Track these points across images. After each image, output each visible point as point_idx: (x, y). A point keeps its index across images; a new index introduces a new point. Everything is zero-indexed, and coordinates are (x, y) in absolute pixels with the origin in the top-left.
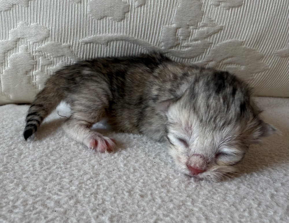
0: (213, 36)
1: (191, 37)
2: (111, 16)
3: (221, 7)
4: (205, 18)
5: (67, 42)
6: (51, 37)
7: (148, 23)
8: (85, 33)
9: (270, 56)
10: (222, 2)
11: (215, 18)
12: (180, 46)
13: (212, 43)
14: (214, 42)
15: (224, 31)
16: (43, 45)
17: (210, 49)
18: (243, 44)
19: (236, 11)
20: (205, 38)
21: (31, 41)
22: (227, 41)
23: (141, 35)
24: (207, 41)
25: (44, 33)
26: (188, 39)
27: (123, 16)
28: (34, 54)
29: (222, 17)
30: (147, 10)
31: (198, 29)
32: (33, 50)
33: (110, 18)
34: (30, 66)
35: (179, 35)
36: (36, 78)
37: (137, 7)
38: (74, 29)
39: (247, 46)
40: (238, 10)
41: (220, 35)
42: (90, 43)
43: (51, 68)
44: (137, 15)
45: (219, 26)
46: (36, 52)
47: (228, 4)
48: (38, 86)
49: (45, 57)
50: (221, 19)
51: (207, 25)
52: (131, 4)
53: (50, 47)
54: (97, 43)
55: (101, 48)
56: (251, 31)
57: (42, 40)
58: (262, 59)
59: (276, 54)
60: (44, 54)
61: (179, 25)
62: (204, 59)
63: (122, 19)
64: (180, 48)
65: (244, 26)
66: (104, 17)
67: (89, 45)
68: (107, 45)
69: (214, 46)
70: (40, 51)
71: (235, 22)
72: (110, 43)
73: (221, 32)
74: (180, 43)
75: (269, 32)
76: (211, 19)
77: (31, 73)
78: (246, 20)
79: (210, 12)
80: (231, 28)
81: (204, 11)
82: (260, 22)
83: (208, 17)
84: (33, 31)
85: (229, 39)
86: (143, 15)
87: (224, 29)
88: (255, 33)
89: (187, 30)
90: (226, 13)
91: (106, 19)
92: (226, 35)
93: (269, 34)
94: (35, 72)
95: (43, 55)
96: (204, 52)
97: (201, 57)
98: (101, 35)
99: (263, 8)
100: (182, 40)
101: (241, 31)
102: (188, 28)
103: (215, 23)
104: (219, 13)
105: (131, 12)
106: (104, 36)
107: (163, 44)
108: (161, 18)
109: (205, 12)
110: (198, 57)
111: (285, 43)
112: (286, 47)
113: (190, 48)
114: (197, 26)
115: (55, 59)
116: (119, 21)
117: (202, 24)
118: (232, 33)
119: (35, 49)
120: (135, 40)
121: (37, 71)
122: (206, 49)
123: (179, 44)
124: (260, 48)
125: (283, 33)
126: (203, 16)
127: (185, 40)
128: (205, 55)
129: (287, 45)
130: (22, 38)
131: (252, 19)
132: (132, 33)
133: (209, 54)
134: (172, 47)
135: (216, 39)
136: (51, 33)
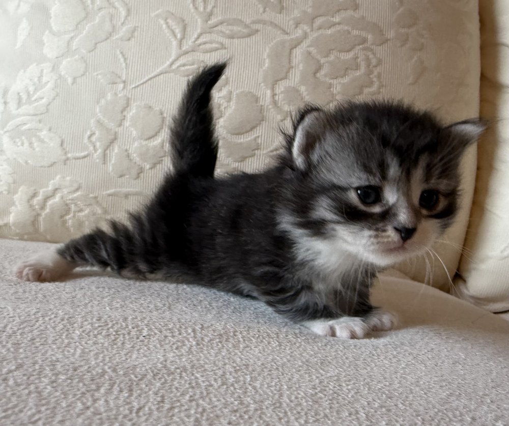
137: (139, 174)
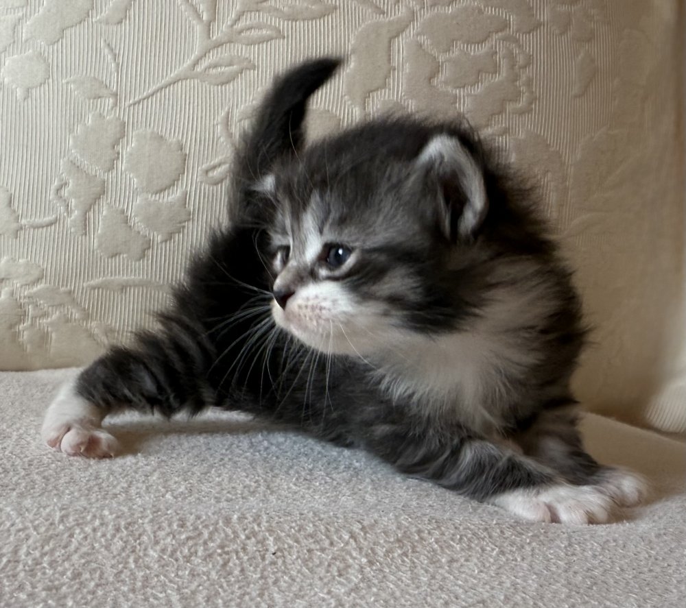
2: (126, 253)
5: (67, 286)
6: (45, 279)
8: (92, 274)
16: (35, 289)
21: (17, 283)
25: (35, 273)
27: (142, 253)
28: (22, 301)
32: (21, 295)
33: (125, 256)
34: (15, 317)
36: (25, 334)
37: (160, 243)
42: (99, 289)
43: (45, 320)
44: (161, 252)
46: (25, 297)
48: (26, 348)
49: (37, 306)
52: (152, 238)
53: (44, 291)
54: (107, 288)
55: (114, 295)
57: (33, 282)
60: (36, 301)
63: (141, 257)
66: (116, 254)
67: (96, 291)
68: (122, 292)
70: (30, 297)
72: (126, 289)
77: (18, 327)
84: (21, 270)
91: (119, 257)
94: (22, 327)
95: (34, 303)
98: (113, 278)
105: (152, 249)
106: (117, 279)
115: (50, 309)
116: (137, 260)
119: (24, 294)
120: (160, 285)
121: (25, 324)
136: (46, 273)
137: (144, 251)
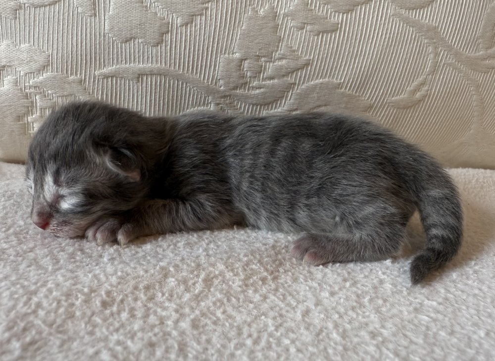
0: (295, 73)
1: (264, 73)
2: (141, 38)
3: (306, 31)
4: (283, 47)
5: (76, 74)
6: (52, 66)
7: (198, 50)
8: (104, 61)
9: (381, 105)
10: (307, 24)
11: (299, 48)
12: (247, 87)
13: (295, 84)
14: (297, 82)
15: (311, 66)
16: (41, 78)
17: (292, 91)
18: (340, 86)
19: (329, 38)
20: (284, 76)
21: (22, 70)
22: (317, 81)
23: (188, 67)
24: (287, 81)
25: (41, 60)
26: (259, 77)
27: (160, 38)
28: (27, 91)
29: (308, 46)
30: (195, 31)
31: (274, 62)
32: (26, 84)
34: (22, 108)
35: (245, 70)
36: (34, 126)
37: (180, 26)
38: (86, 56)
39: (347, 90)
40: (331, 36)
41: (306, 72)
42: (112, 77)
44: (181, 38)
45: (305, 59)
46: (30, 87)
47: (316, 27)
49: (45, 96)
50: (307, 49)
51: (287, 56)
52: (171, 21)
53: (51, 80)
54: (122, 78)
55: (129, 86)
56: (351, 67)
57: (39, 70)
58: (371, 110)
59: (390, 104)
60: (43, 91)
61: (244, 55)
62: (284, 106)
63: (159, 43)
64: (248, 90)
65: (340, 60)
66: (131, 39)
67: (110, 80)
68: (139, 81)
69: (298, 88)
70: (36, 87)
71: (327, 54)
72: (142, 79)
73: (307, 68)
74: (247, 81)
75: (379, 71)
76: (291, 47)
77: (26, 119)
78: (344, 52)
79: (290, 38)
80: (321, 63)
81: (280, 37)
82: (364, 56)
83: (287, 46)
84: (24, 56)
85: (320, 79)
86: (190, 38)
87: (312, 63)
88: (358, 72)
89: (256, 63)
90: (314, 40)
91: (134, 42)
92: (314, 72)
93: (378, 74)
94: (31, 119)
95: (41, 93)
96: (284, 96)
97: (280, 103)
98: (127, 66)
99: (369, 35)
100: (250, 77)
101: (336, 67)
102: (258, 60)
103: (298, 55)
104: (304, 39)
105: (171, 34)
106: (133, 67)
107: (221, 82)
108: (218, 44)
109: (282, 37)
110: (275, 104)
111: (403, 87)
112: (404, 94)
113: (262, 90)
114: (272, 58)
115: (60, 100)
116: (154, 46)
117: (279, 54)
118: (323, 69)
119: (29, 83)
120: (179, 74)
121: (34, 116)
122: (286, 93)
123: (247, 83)
124: (366, 94)
125: (400, 73)
126: (280, 44)
127: (256, 77)
128: (286, 100)
129: (406, 91)
130: (7, 66)
131: (353, 51)
132: (175, 65)
133: (291, 100)
134: (235, 88)
135: (300, 77)
136: (52, 60)
